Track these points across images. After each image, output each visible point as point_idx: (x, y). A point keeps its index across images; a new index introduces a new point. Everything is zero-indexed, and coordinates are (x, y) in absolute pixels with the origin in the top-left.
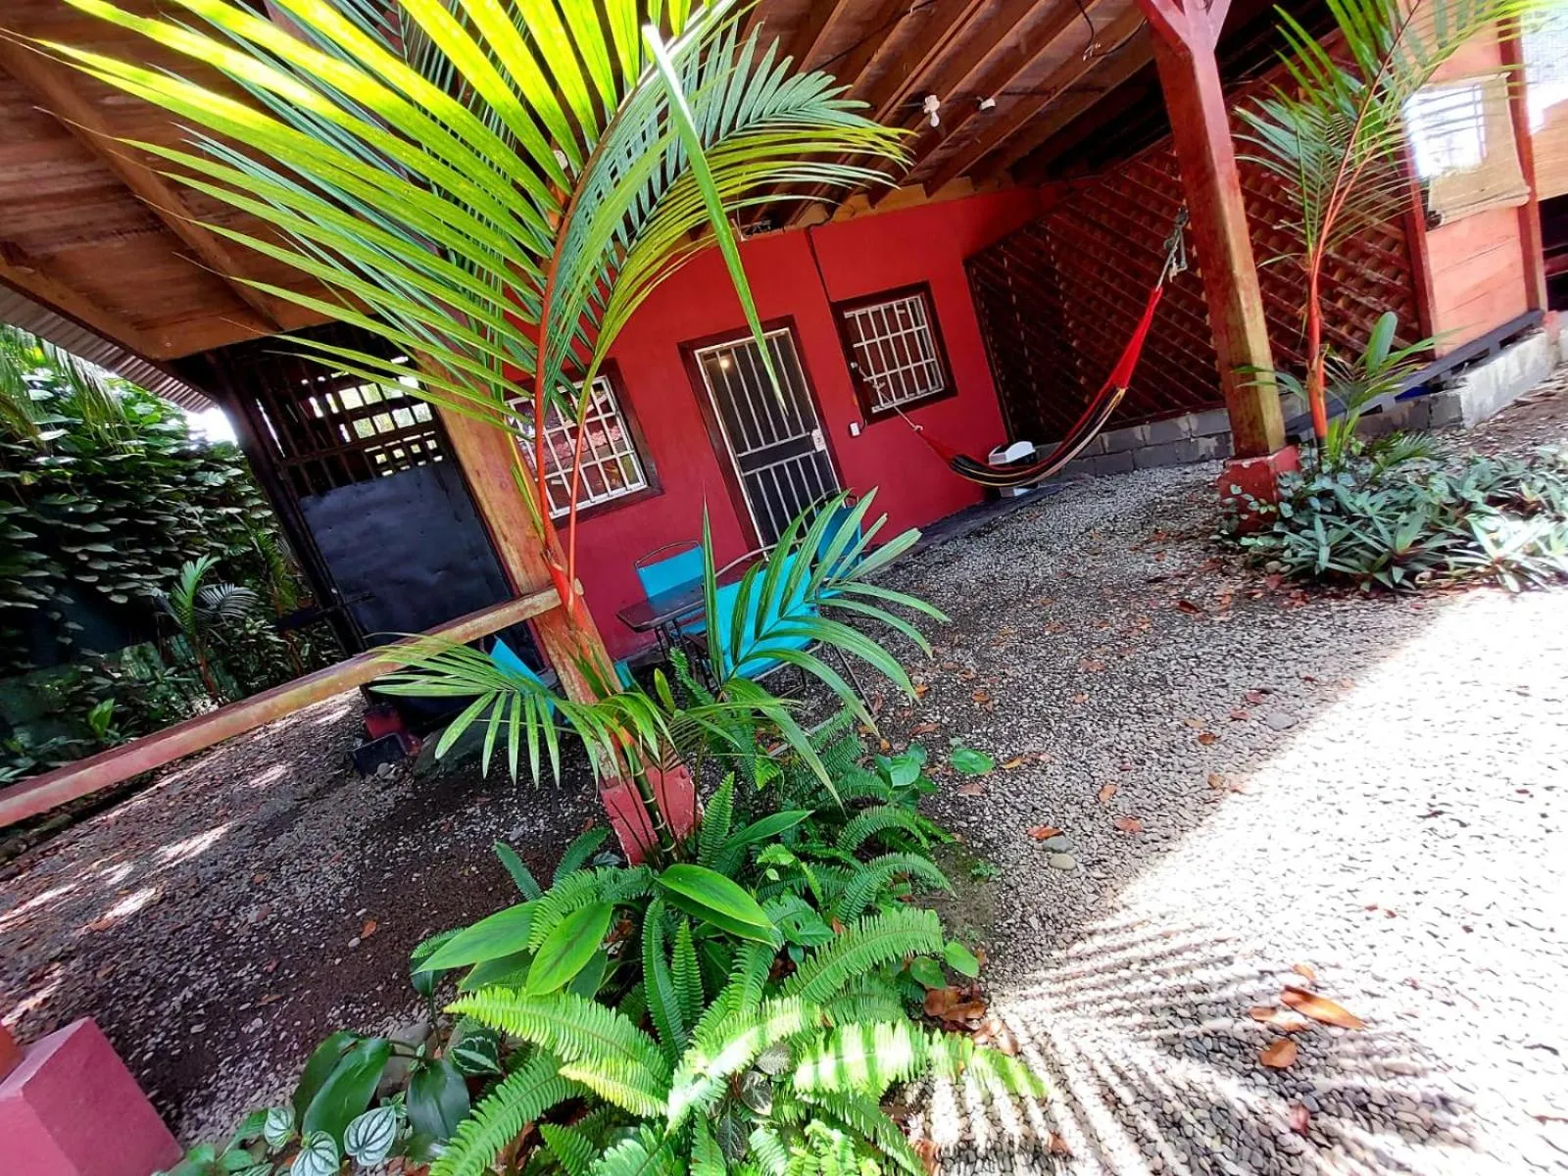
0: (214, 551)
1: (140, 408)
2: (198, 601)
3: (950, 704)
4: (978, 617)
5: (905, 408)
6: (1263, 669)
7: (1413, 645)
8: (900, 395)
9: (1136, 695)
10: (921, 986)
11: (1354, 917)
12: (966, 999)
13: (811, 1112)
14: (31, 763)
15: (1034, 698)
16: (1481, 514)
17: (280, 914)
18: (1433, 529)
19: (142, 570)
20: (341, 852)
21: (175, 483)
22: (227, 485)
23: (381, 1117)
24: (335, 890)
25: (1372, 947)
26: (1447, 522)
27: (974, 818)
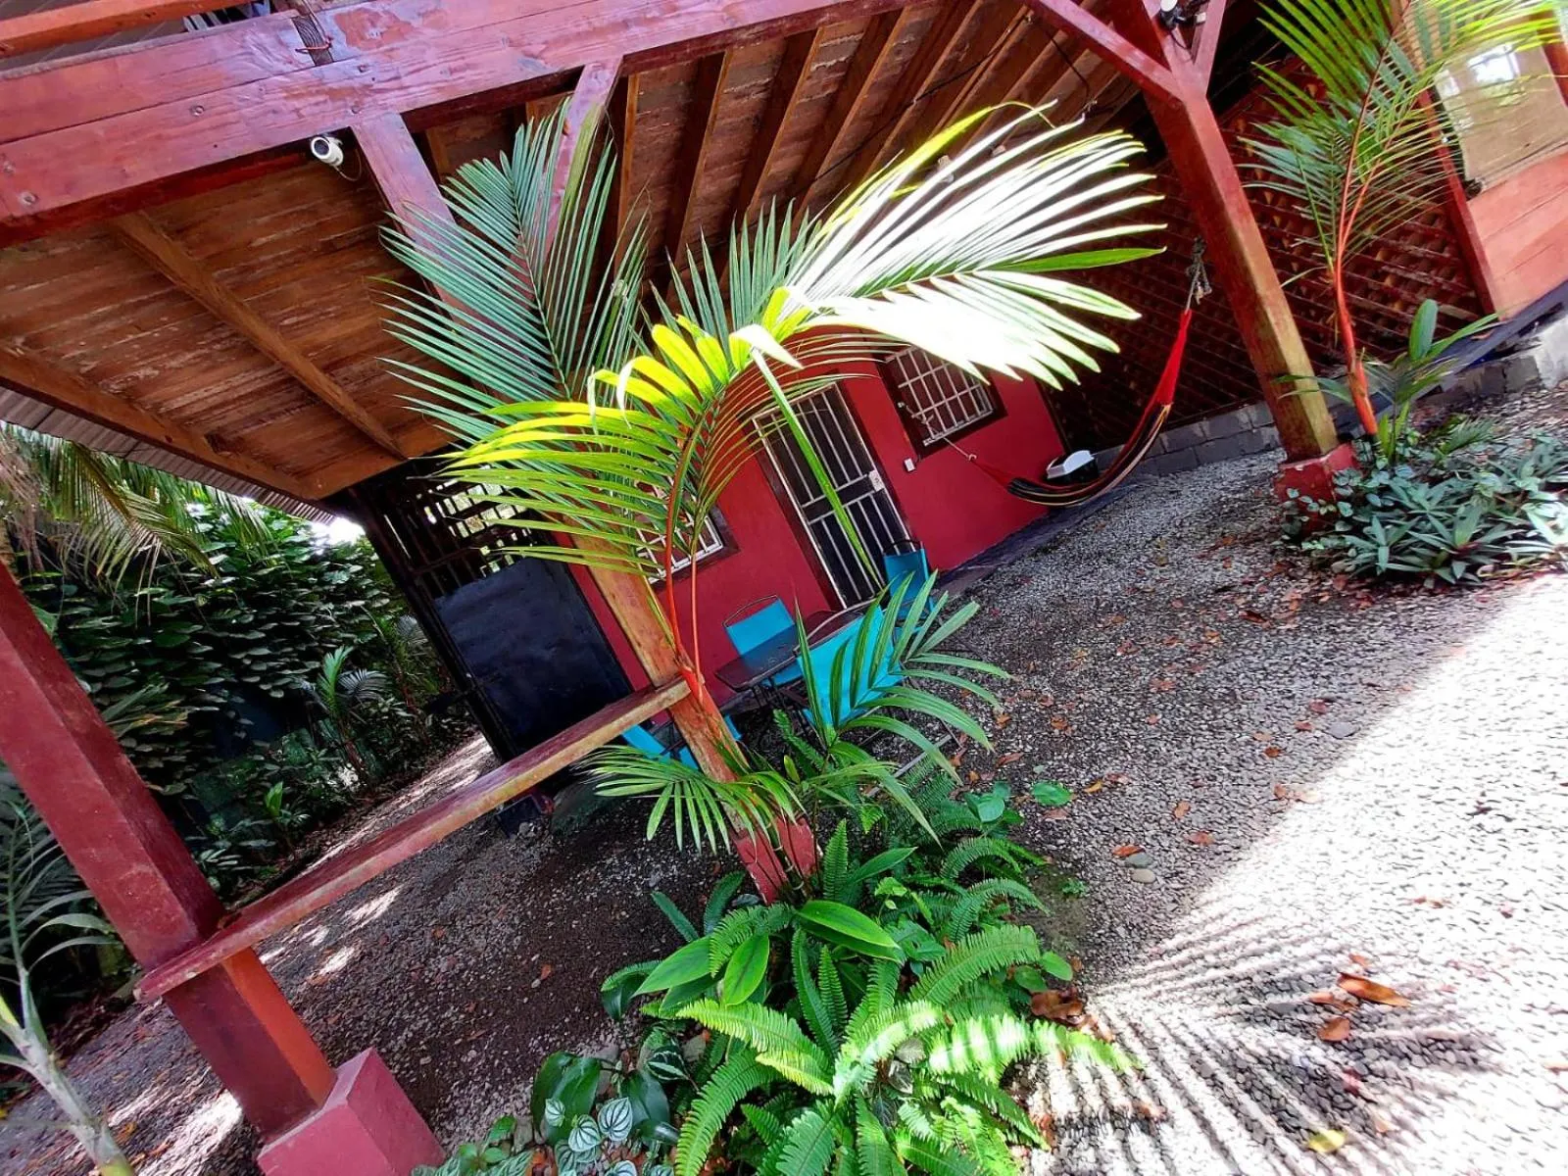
0: (348, 642)
1: (276, 525)
2: (339, 688)
3: (1031, 732)
4: (1052, 640)
5: (954, 437)
6: (1328, 677)
7: (1475, 642)
8: (949, 424)
9: (1206, 713)
10: (1026, 991)
11: (1405, 910)
12: (1065, 1000)
13: (944, 1091)
14: (228, 844)
15: (1110, 722)
16: (1537, 502)
17: (466, 963)
18: (1492, 520)
19: (292, 666)
20: (504, 906)
21: (308, 585)
22: (350, 581)
23: (620, 1106)
24: (508, 940)
25: (1420, 935)
26: (1506, 512)
27: (1062, 841)
